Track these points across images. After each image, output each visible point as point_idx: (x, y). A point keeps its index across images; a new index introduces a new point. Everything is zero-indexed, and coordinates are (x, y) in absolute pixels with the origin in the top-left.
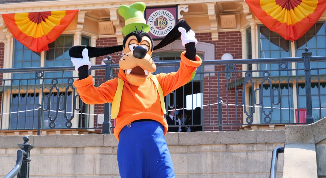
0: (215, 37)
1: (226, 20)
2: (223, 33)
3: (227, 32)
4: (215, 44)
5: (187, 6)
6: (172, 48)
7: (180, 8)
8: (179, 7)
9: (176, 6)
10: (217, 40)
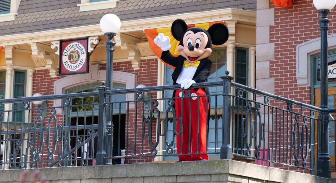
0: (136, 66)
1: (143, 48)
2: (145, 61)
3: (148, 60)
4: (136, 74)
5: (97, 37)
6: (98, 80)
7: (91, 40)
8: (89, 39)
9: (87, 38)
10: (139, 69)
